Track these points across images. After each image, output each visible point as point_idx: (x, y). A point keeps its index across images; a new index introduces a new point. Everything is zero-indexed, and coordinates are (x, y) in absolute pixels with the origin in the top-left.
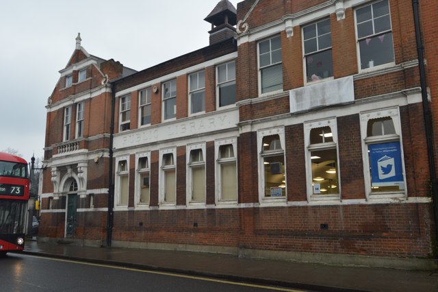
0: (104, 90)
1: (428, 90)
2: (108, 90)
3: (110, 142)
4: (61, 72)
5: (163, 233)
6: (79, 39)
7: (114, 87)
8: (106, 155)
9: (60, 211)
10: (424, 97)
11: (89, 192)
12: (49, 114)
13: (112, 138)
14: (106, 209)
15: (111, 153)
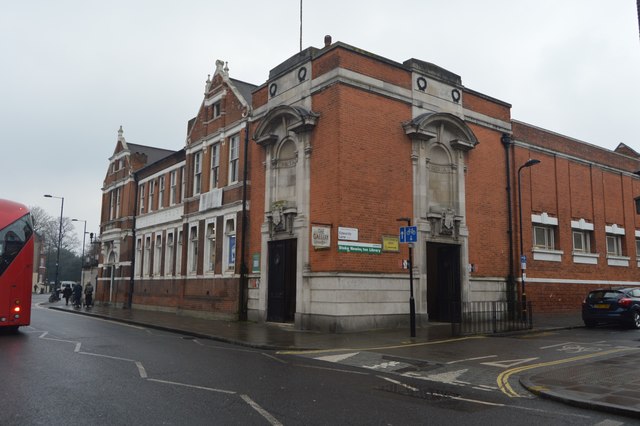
0: (129, 180)
1: (247, 202)
2: (133, 180)
3: (134, 222)
4: (110, 159)
5: (153, 298)
6: (121, 131)
7: (137, 176)
8: (130, 234)
9: (107, 279)
10: (244, 208)
11: (121, 264)
12: (104, 195)
13: (135, 220)
14: (129, 278)
15: (134, 232)
